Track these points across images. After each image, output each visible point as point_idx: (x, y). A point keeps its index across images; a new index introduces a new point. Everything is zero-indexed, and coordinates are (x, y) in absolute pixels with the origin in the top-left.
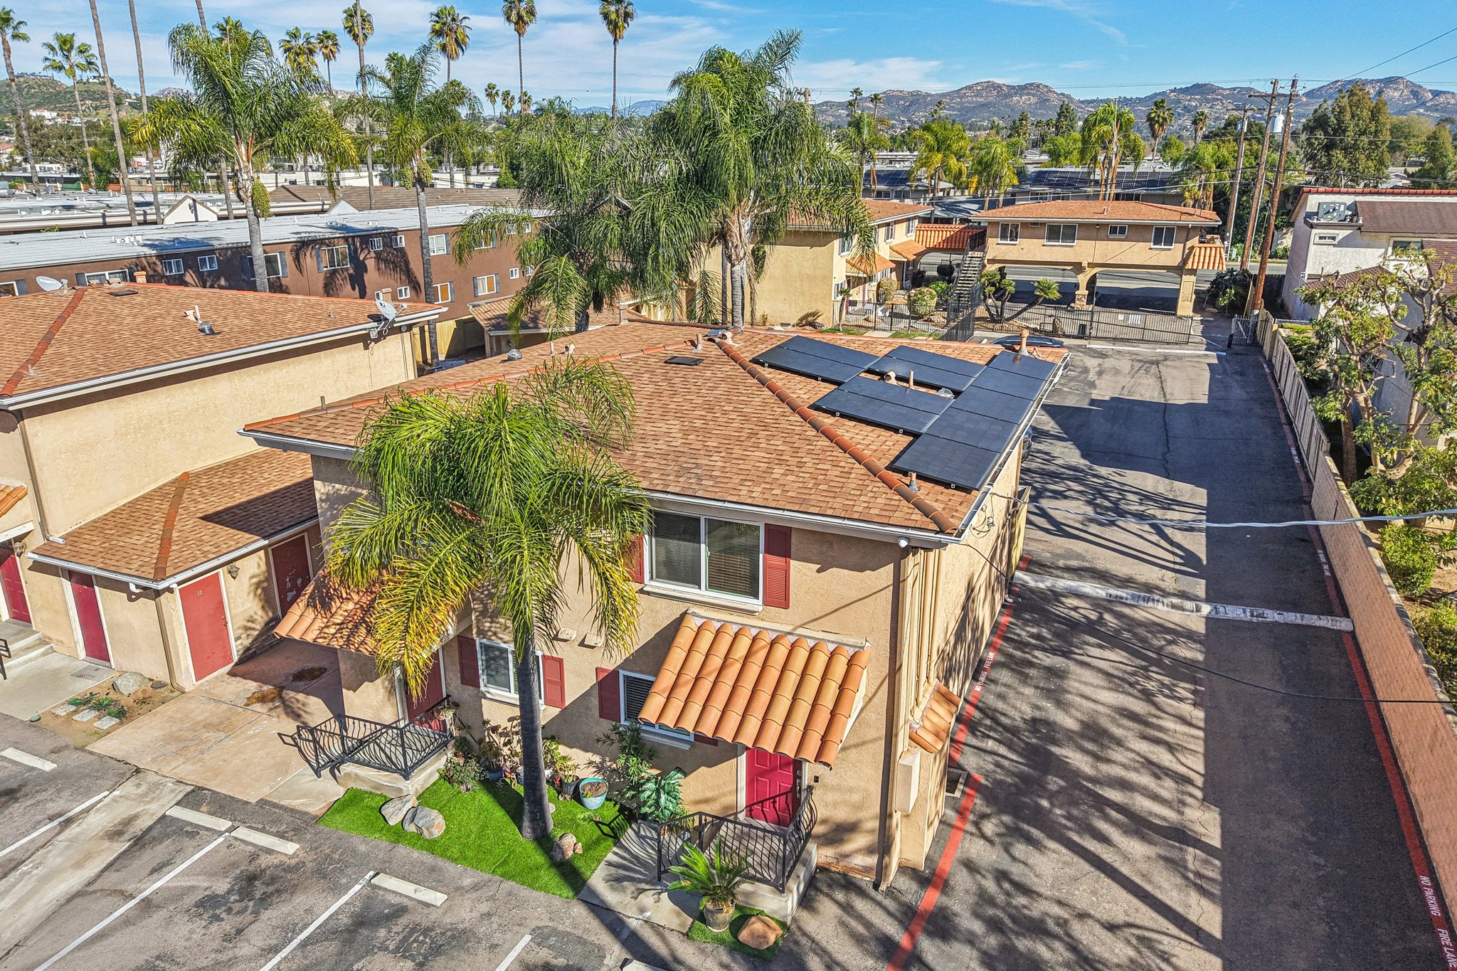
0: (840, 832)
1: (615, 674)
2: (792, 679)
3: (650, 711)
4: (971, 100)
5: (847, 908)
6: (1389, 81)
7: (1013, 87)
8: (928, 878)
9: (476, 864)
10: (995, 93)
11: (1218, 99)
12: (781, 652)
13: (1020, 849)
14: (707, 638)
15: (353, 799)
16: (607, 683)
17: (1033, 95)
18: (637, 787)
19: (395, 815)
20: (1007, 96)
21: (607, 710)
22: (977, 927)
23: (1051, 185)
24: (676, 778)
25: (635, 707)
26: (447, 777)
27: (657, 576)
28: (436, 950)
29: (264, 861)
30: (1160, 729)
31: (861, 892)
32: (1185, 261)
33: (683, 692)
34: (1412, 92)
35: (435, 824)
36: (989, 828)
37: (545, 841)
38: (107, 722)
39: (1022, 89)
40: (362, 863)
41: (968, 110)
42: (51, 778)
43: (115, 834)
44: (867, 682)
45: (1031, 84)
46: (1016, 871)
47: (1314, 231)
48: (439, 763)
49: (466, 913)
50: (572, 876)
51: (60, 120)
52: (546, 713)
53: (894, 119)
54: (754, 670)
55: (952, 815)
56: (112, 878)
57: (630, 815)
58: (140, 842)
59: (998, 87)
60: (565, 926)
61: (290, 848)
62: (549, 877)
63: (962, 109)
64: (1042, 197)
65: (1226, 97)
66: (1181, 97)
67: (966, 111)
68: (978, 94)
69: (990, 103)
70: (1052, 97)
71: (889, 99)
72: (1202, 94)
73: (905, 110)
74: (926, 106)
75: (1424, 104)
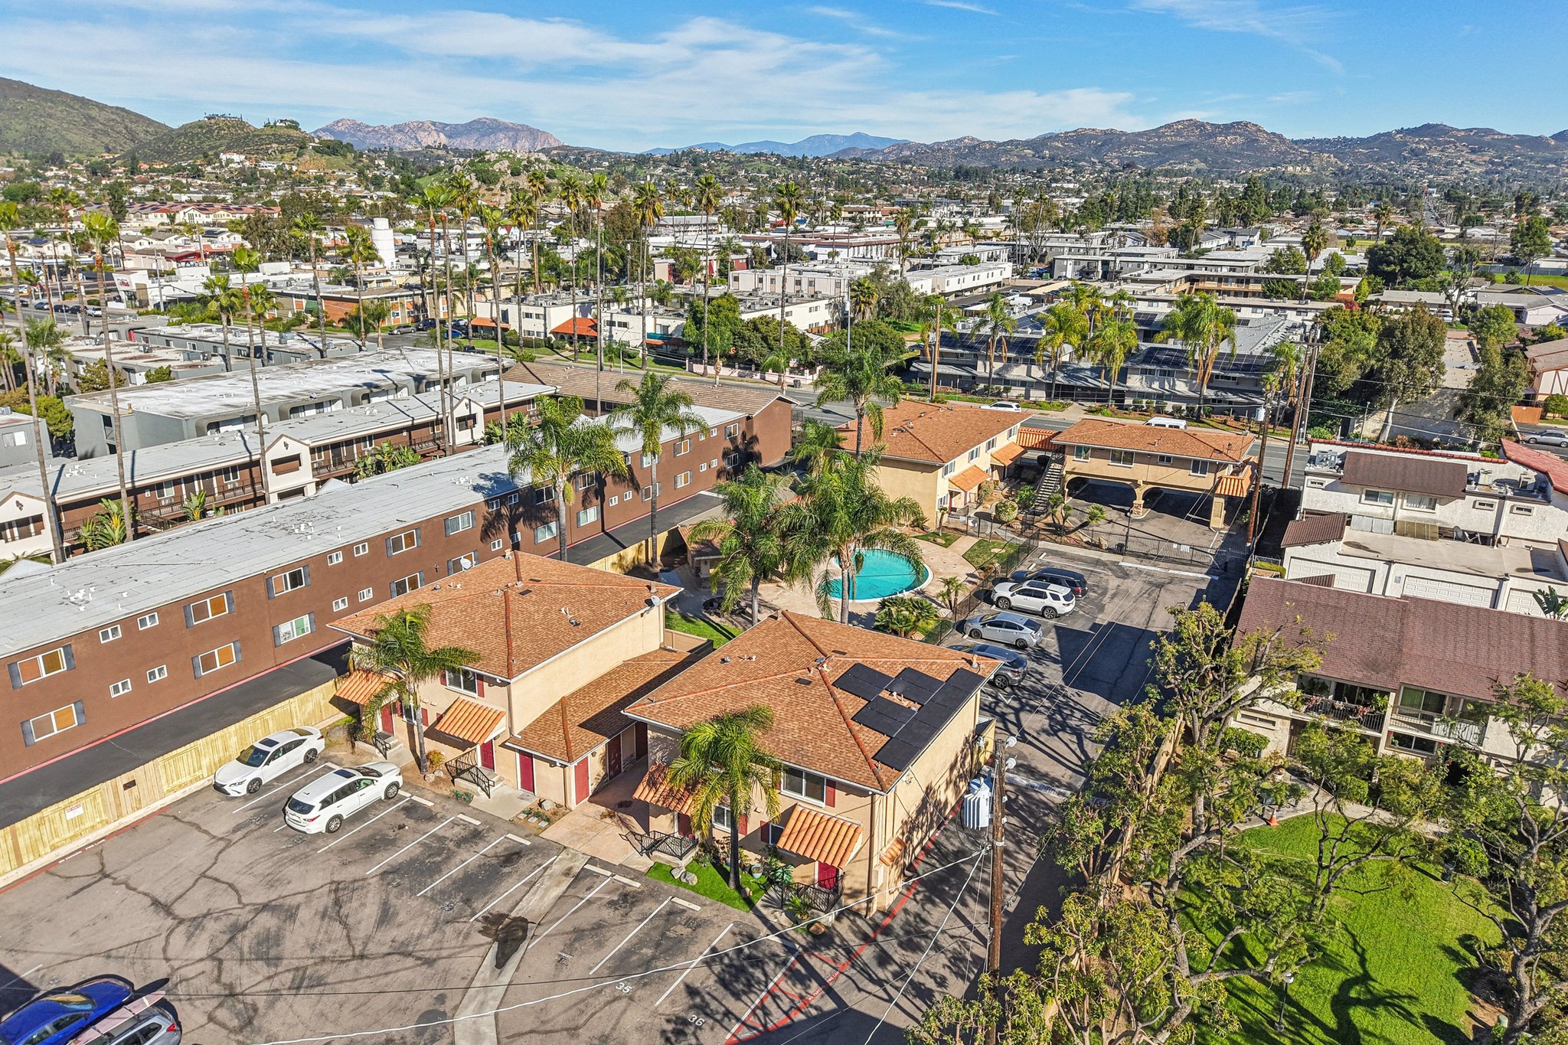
0: (855, 894)
1: (767, 824)
2: (833, 835)
3: (780, 844)
4: (1169, 139)
5: (853, 922)
7: (1218, 126)
8: (888, 913)
9: (711, 896)
10: (1197, 132)
11: (1450, 142)
12: (831, 824)
13: (928, 906)
14: (803, 816)
15: (657, 867)
16: (765, 827)
17: (1241, 135)
18: (775, 871)
19: (677, 874)
20: (1211, 135)
21: (764, 838)
22: (901, 933)
23: (1158, 362)
24: (791, 868)
25: (776, 840)
26: (696, 860)
27: (786, 788)
28: (699, 926)
29: (628, 889)
30: (1016, 859)
31: (860, 916)
32: (1215, 487)
33: (793, 836)
35: (693, 879)
36: (919, 897)
37: (739, 888)
38: (544, 824)
39: (1227, 129)
40: (667, 893)
42: (532, 848)
43: (567, 873)
44: (861, 840)
45: (1239, 123)
46: (924, 915)
47: (1308, 478)
48: (692, 854)
49: (707, 914)
50: (749, 903)
51: (247, 163)
52: (741, 837)
53: (1082, 160)
54: (820, 831)
55: (905, 891)
56: (572, 891)
57: (771, 882)
58: (578, 878)
59: (1200, 126)
60: (746, 921)
61: (637, 885)
62: (740, 903)
63: (1160, 149)
64: (1151, 372)
65: (1460, 140)
66: (1408, 138)
67: (1165, 153)
68: (1179, 133)
69: (1191, 143)
70: (1261, 137)
71: (1079, 137)
72: (1432, 135)
73: (1097, 150)
74: (1121, 146)
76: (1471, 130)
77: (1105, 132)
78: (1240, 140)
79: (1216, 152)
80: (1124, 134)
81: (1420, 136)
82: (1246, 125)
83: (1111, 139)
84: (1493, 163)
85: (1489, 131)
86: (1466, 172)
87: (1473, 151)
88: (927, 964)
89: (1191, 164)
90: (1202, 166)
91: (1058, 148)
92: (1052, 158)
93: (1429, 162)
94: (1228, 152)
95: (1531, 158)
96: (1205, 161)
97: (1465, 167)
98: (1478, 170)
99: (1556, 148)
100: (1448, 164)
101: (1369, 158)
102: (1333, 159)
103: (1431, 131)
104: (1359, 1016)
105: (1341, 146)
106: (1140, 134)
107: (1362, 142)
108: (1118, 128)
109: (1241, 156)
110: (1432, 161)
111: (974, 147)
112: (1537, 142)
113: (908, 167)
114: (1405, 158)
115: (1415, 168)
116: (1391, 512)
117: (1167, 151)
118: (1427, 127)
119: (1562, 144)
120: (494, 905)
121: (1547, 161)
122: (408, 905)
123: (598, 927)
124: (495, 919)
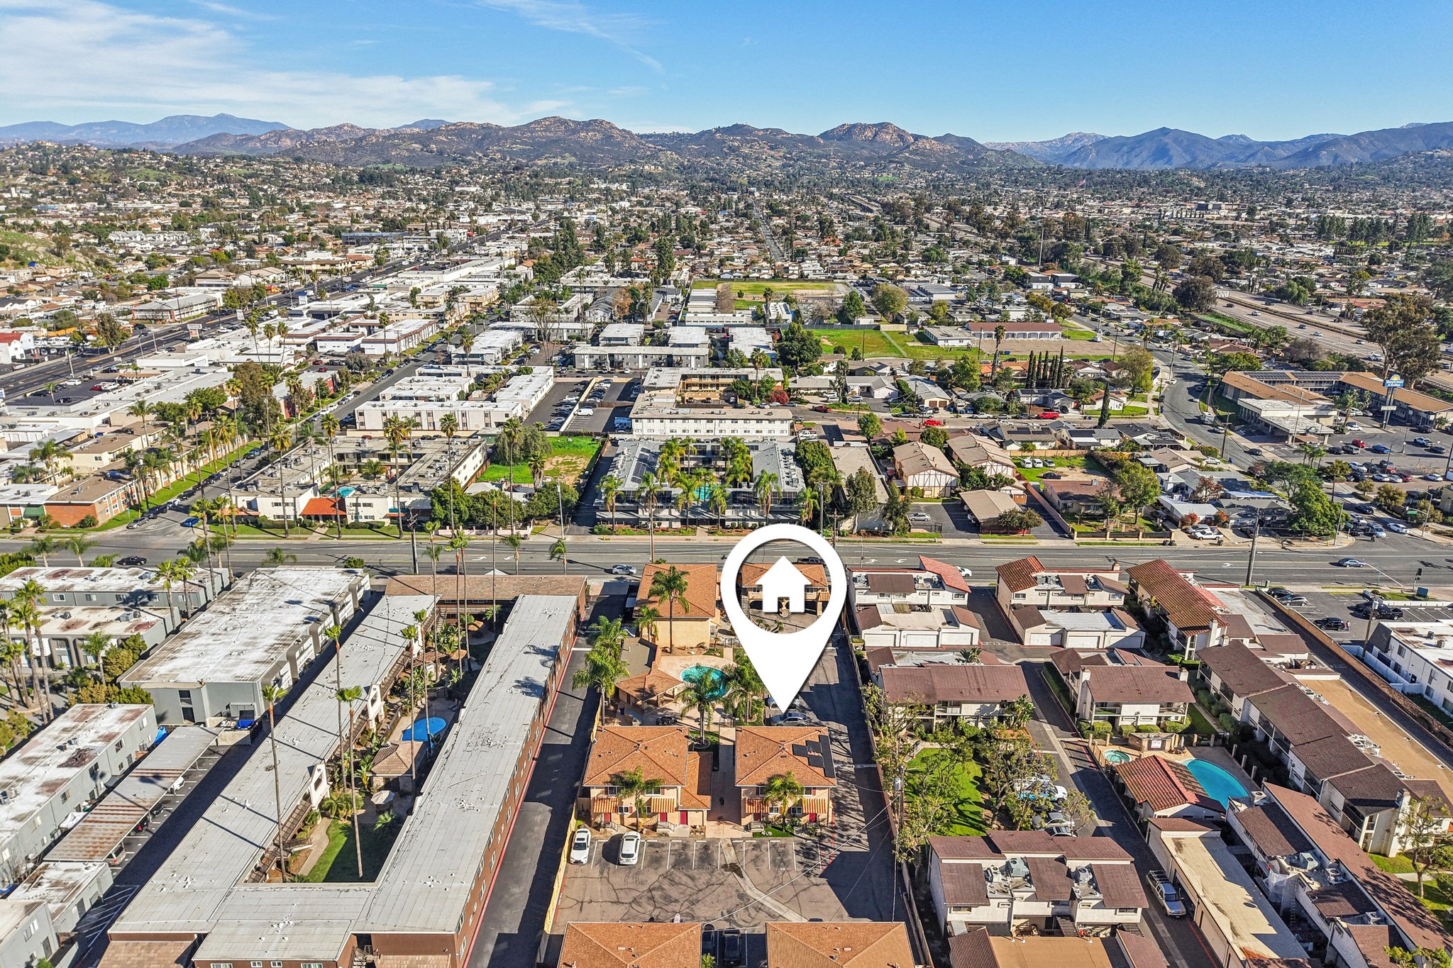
4: (540, 134)
5: (827, 828)
6: (883, 126)
7: (579, 123)
8: (834, 822)
10: (563, 128)
11: (755, 140)
17: (599, 132)
20: (574, 132)
22: (841, 826)
28: (785, 845)
34: (899, 135)
39: (587, 125)
40: (766, 839)
45: (595, 121)
46: (843, 819)
49: (784, 841)
53: (471, 156)
59: (564, 122)
63: (534, 144)
65: (761, 138)
66: (725, 137)
67: (540, 148)
68: (547, 129)
69: (560, 139)
70: (615, 133)
71: (460, 132)
72: (742, 134)
73: (479, 144)
74: (499, 140)
75: (908, 147)
76: (767, 130)
77: (482, 127)
78: (599, 136)
79: (582, 146)
80: (500, 128)
81: (733, 134)
82: (601, 122)
83: (488, 134)
84: (786, 158)
85: (779, 131)
87: (772, 148)
88: (854, 833)
89: (563, 158)
90: (573, 159)
91: (443, 142)
92: (441, 153)
93: (743, 158)
94: (592, 147)
95: (811, 154)
96: (575, 155)
97: (769, 162)
98: (778, 164)
99: (824, 146)
100: (757, 159)
101: (700, 153)
102: (675, 156)
103: (737, 130)
104: (960, 807)
105: (677, 142)
106: (514, 129)
108: (494, 122)
109: (603, 151)
110: (745, 157)
112: (810, 141)
113: (305, 167)
114: (726, 154)
116: (891, 601)
117: (541, 145)
118: (736, 126)
119: (828, 143)
120: (720, 862)
121: (820, 156)
122: (694, 873)
123: (757, 857)
124: (725, 867)
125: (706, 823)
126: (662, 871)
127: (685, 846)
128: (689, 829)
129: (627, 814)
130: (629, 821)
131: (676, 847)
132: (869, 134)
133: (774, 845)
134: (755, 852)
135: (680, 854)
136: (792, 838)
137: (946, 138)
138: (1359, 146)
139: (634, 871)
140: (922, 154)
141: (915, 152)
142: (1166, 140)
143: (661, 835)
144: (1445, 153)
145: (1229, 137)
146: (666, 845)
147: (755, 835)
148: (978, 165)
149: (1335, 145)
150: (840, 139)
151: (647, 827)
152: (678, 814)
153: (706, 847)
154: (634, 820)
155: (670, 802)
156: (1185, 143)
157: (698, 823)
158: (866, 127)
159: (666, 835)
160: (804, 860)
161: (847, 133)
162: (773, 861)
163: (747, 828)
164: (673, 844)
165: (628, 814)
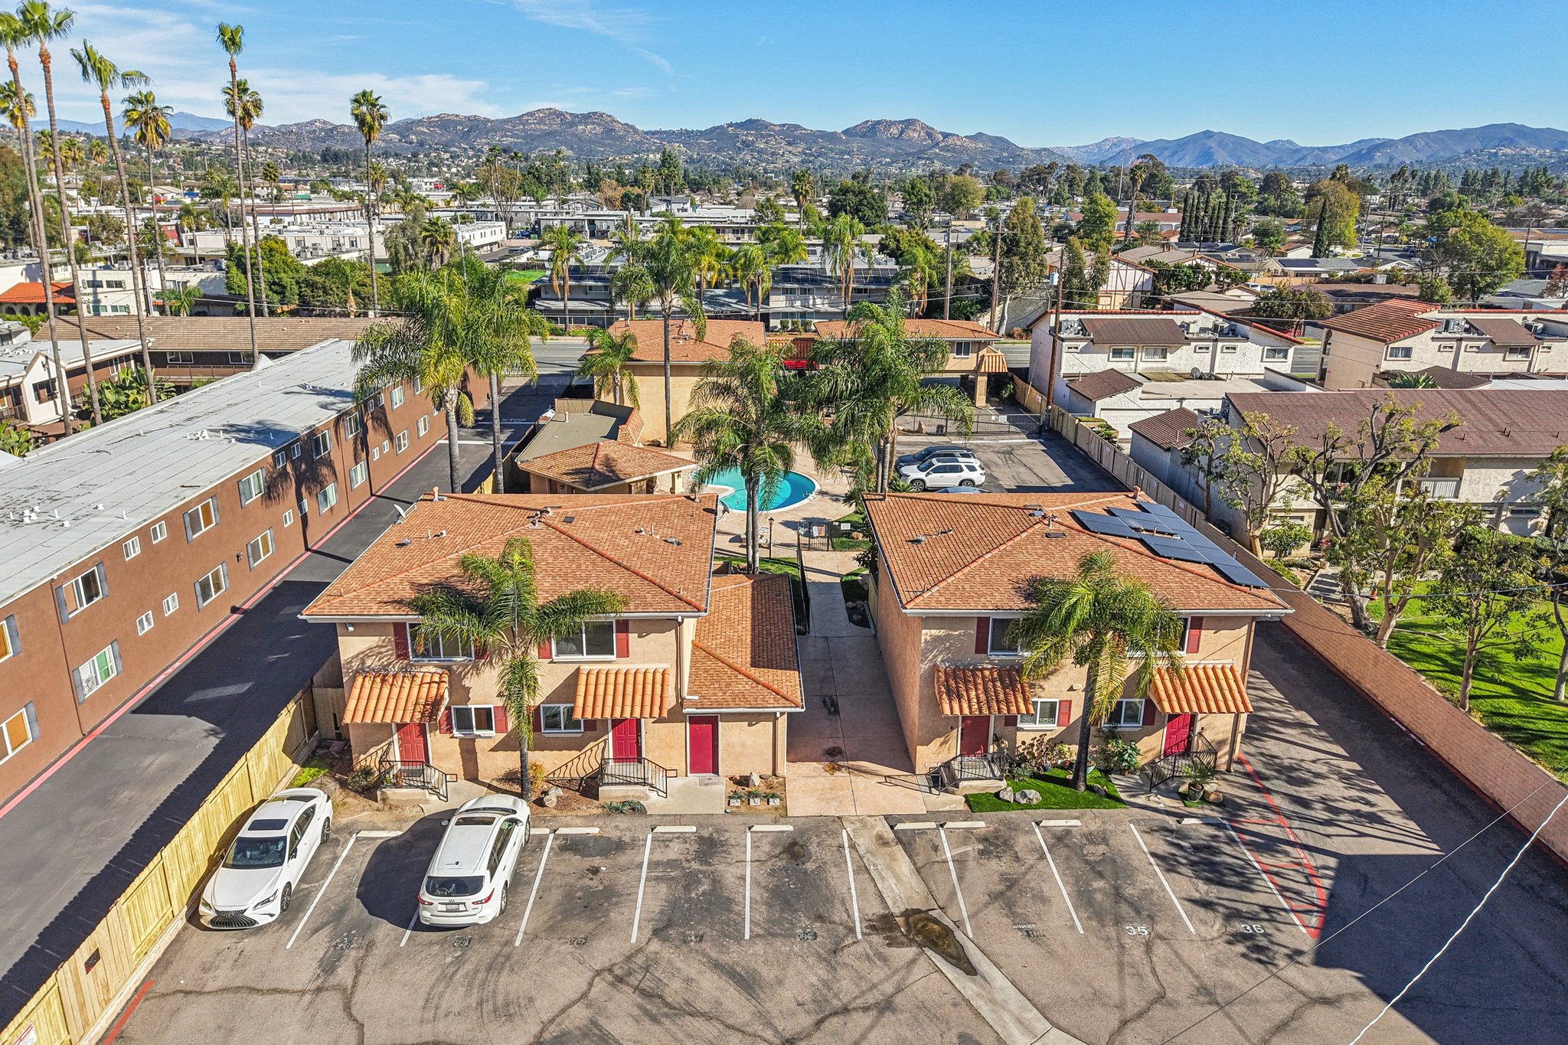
4: (533, 127)
6: (909, 123)
7: (577, 116)
10: (558, 120)
11: (771, 135)
17: (598, 125)
18: (1120, 754)
20: (572, 124)
23: (797, 281)
28: (1104, 839)
32: (979, 366)
34: (927, 133)
35: (1037, 796)
38: (776, 802)
39: (586, 118)
41: (533, 138)
42: (803, 832)
45: (595, 113)
47: (1065, 344)
53: (454, 146)
54: (1196, 683)
59: (560, 114)
63: (527, 137)
64: (792, 291)
65: (778, 133)
66: (738, 131)
67: (532, 141)
68: (541, 121)
69: (556, 131)
70: (617, 127)
71: (444, 123)
72: (756, 129)
73: (465, 136)
74: (487, 132)
75: (937, 144)
76: (784, 125)
78: (599, 130)
79: (580, 140)
80: (489, 121)
81: (747, 130)
82: (601, 115)
83: (475, 126)
84: (805, 154)
85: (797, 127)
86: (787, 161)
87: (789, 144)
91: (425, 133)
92: (421, 144)
93: (758, 152)
94: (591, 141)
95: (832, 150)
96: (572, 148)
97: (786, 157)
98: (796, 160)
99: (847, 142)
100: (773, 154)
101: (711, 148)
102: (684, 149)
103: (754, 125)
105: (686, 137)
106: (504, 121)
107: (701, 134)
109: (603, 145)
110: (761, 152)
111: (331, 130)
112: (832, 137)
113: (262, 149)
114: (739, 148)
115: (749, 157)
116: (1133, 365)
118: (750, 121)
119: (851, 139)
120: (858, 909)
121: (843, 153)
122: (752, 954)
123: (1011, 883)
124: (884, 924)
125: (785, 768)
126: (606, 951)
127: (709, 846)
128: (721, 786)
129: (487, 739)
130: (496, 763)
131: (674, 851)
132: (895, 131)
133: (1060, 839)
134: (995, 866)
135: (691, 880)
136: (1119, 812)
137: (978, 137)
138: (1415, 148)
139: (480, 954)
140: (953, 150)
141: (946, 148)
142: (1210, 143)
143: (615, 810)
144: (1508, 151)
145: (1275, 142)
146: (635, 844)
147: (975, 804)
148: (1014, 162)
149: (1390, 146)
150: (864, 136)
151: (566, 784)
152: (680, 732)
153: (794, 849)
154: (509, 761)
155: (648, 684)
156: (1231, 146)
157: (757, 767)
158: (892, 123)
159: (636, 809)
160: (1204, 890)
161: (870, 130)
162: (1084, 898)
163: (939, 780)
164: (663, 841)
165: (494, 736)
